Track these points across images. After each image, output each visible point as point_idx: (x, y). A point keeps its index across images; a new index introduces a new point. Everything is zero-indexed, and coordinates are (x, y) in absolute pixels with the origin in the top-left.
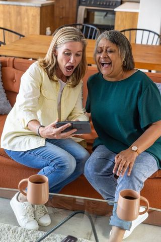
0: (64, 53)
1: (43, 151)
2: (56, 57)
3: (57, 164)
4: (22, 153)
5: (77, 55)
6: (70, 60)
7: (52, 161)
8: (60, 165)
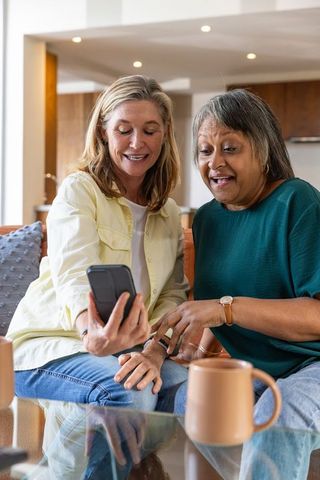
0: (117, 129)
1: (77, 366)
2: (106, 144)
3: (106, 393)
4: (35, 373)
5: (145, 132)
6: (130, 143)
7: (95, 386)
8: (112, 395)
